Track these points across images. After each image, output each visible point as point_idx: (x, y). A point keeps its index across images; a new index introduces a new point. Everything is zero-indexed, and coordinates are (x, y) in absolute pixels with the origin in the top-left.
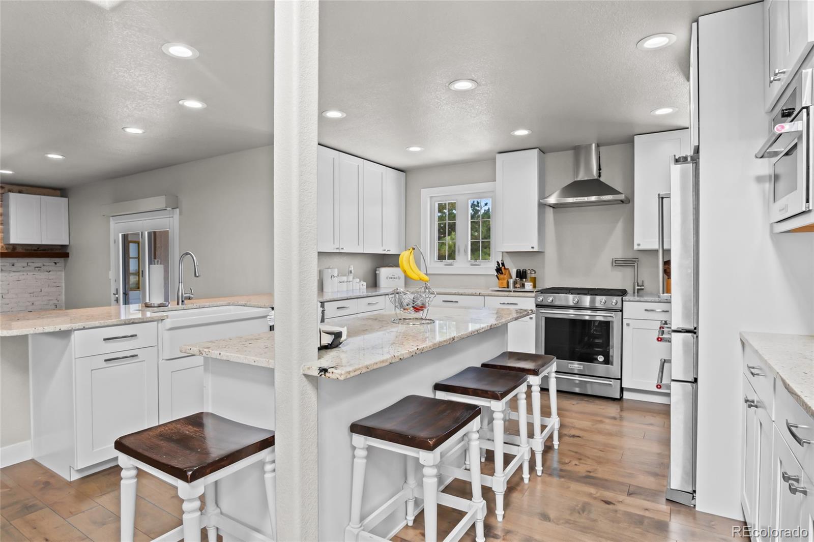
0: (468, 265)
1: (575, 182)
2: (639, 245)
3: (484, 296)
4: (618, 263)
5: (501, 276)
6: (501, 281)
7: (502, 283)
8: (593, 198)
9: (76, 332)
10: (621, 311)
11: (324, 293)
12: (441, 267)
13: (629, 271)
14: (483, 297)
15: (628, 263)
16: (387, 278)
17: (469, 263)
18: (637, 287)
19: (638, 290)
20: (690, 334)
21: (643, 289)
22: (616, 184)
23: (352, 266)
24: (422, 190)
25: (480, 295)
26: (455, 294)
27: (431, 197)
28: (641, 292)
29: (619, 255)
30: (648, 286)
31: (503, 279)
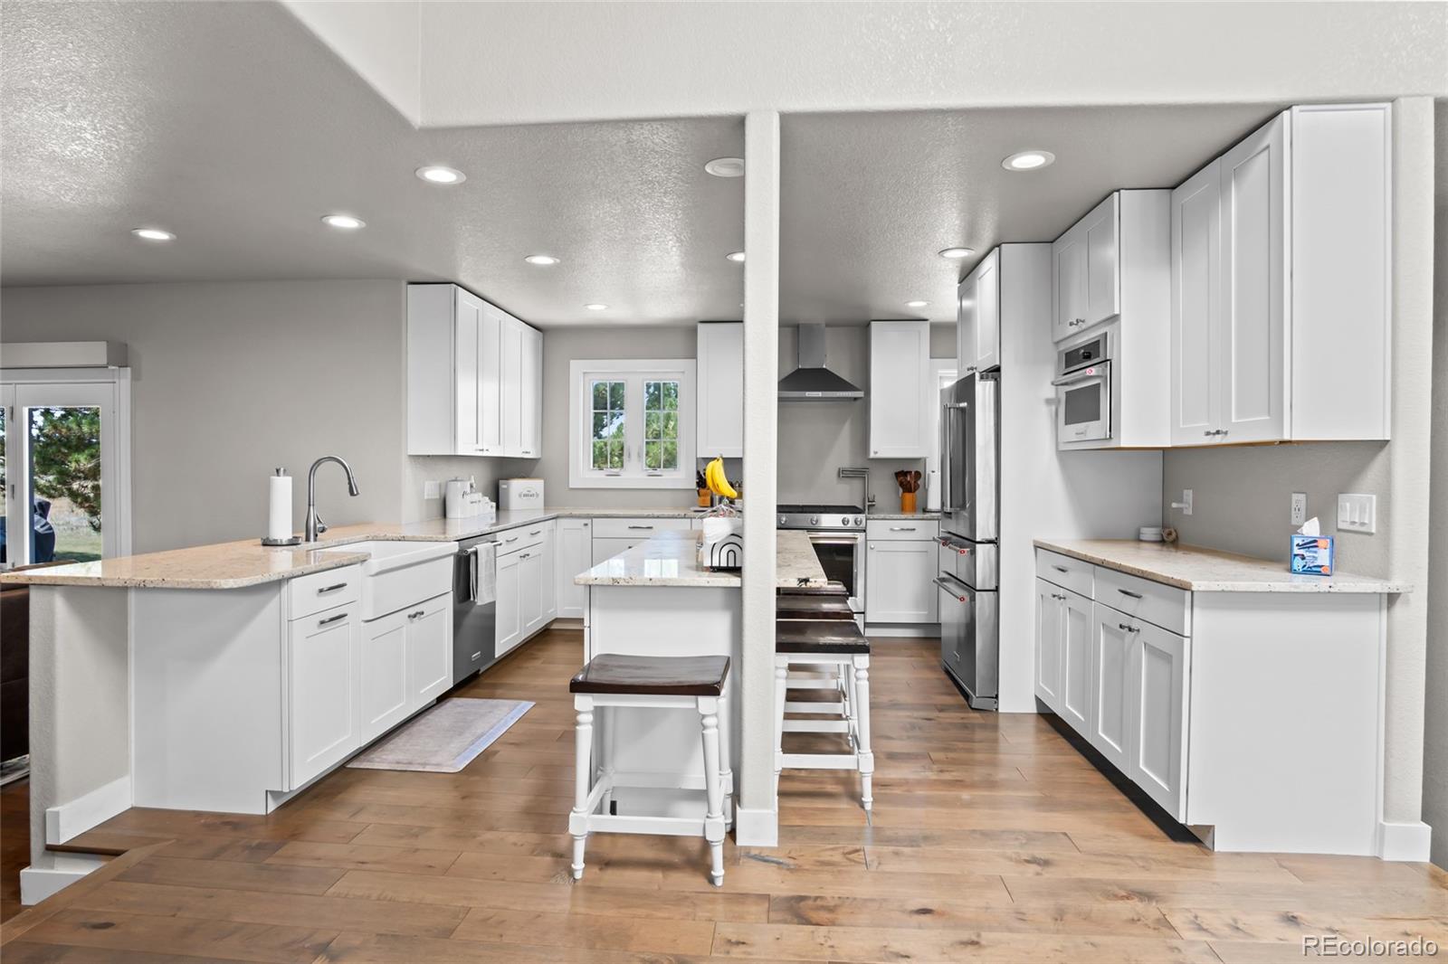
0: (643, 475)
1: (799, 370)
2: (876, 453)
3: (691, 518)
4: (844, 474)
5: (702, 491)
6: (702, 498)
7: (704, 501)
8: (819, 394)
9: (294, 580)
10: (865, 531)
11: (448, 521)
12: (599, 478)
13: (857, 484)
14: (689, 520)
15: (857, 473)
16: (520, 496)
17: (646, 473)
18: (867, 503)
19: (869, 506)
20: (992, 545)
21: (874, 505)
22: (844, 373)
23: (473, 477)
24: (571, 361)
25: (685, 517)
26: (648, 517)
27: (584, 373)
28: (872, 510)
29: (846, 463)
30: (879, 501)
31: (705, 495)
